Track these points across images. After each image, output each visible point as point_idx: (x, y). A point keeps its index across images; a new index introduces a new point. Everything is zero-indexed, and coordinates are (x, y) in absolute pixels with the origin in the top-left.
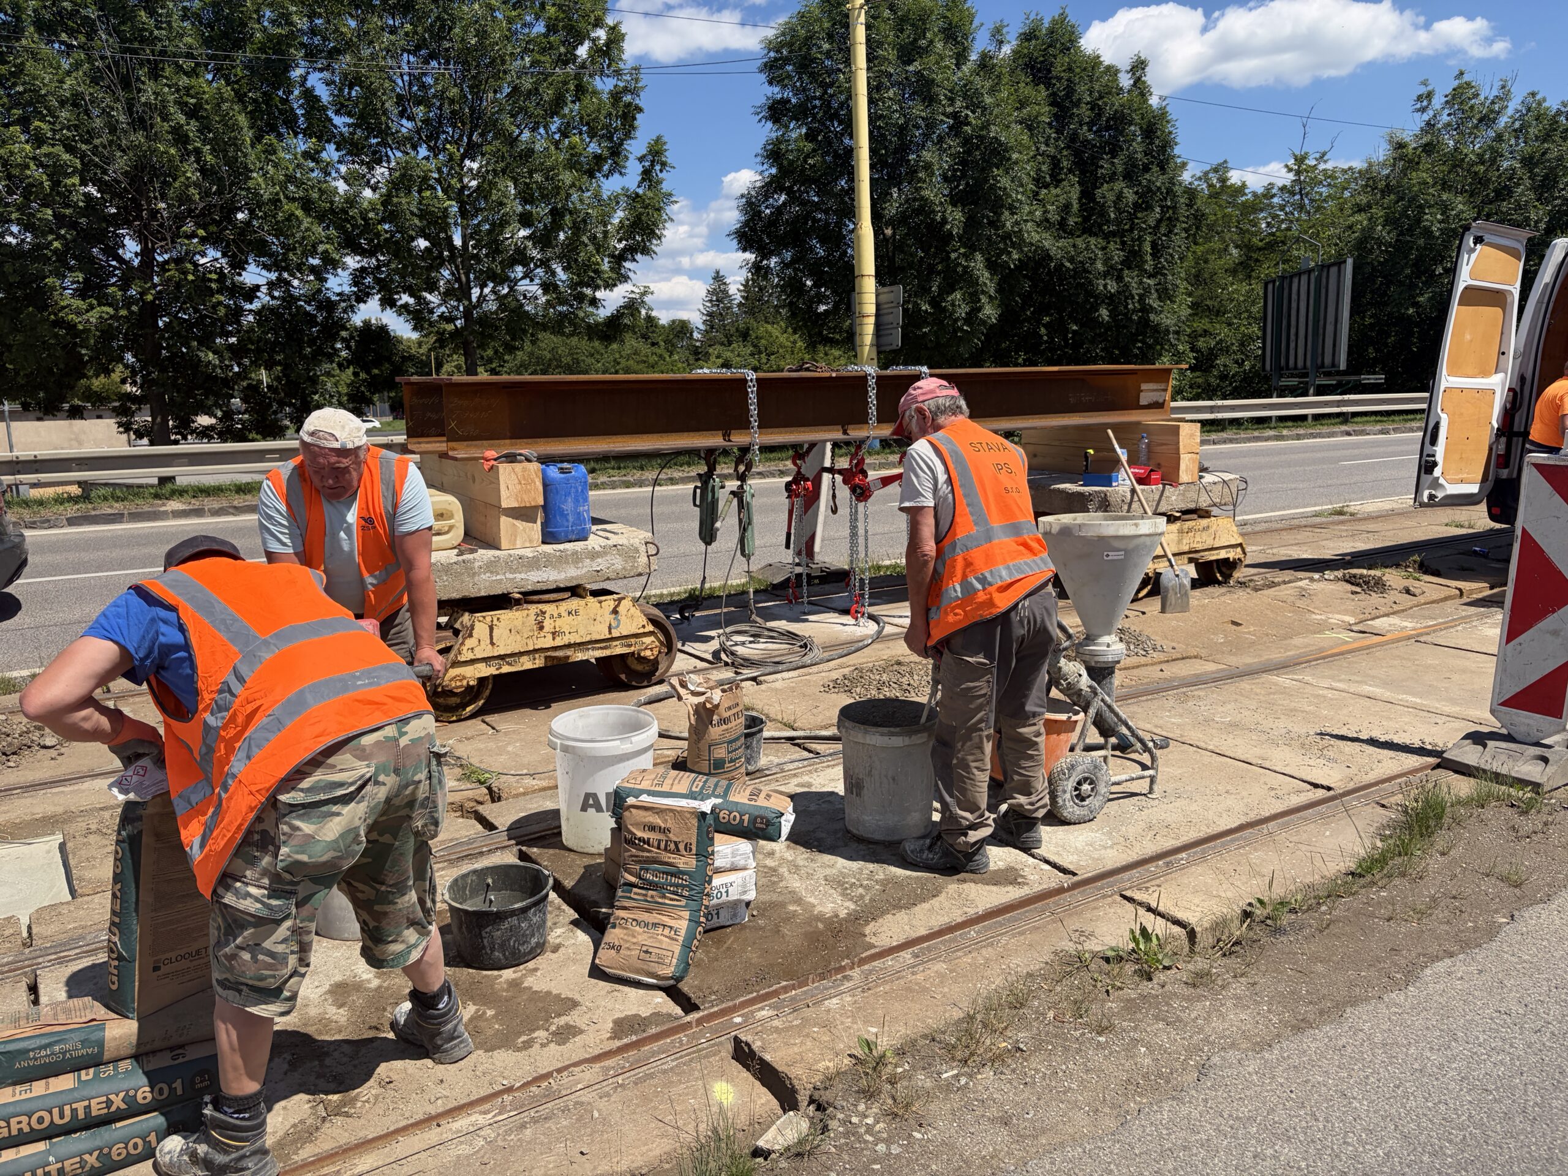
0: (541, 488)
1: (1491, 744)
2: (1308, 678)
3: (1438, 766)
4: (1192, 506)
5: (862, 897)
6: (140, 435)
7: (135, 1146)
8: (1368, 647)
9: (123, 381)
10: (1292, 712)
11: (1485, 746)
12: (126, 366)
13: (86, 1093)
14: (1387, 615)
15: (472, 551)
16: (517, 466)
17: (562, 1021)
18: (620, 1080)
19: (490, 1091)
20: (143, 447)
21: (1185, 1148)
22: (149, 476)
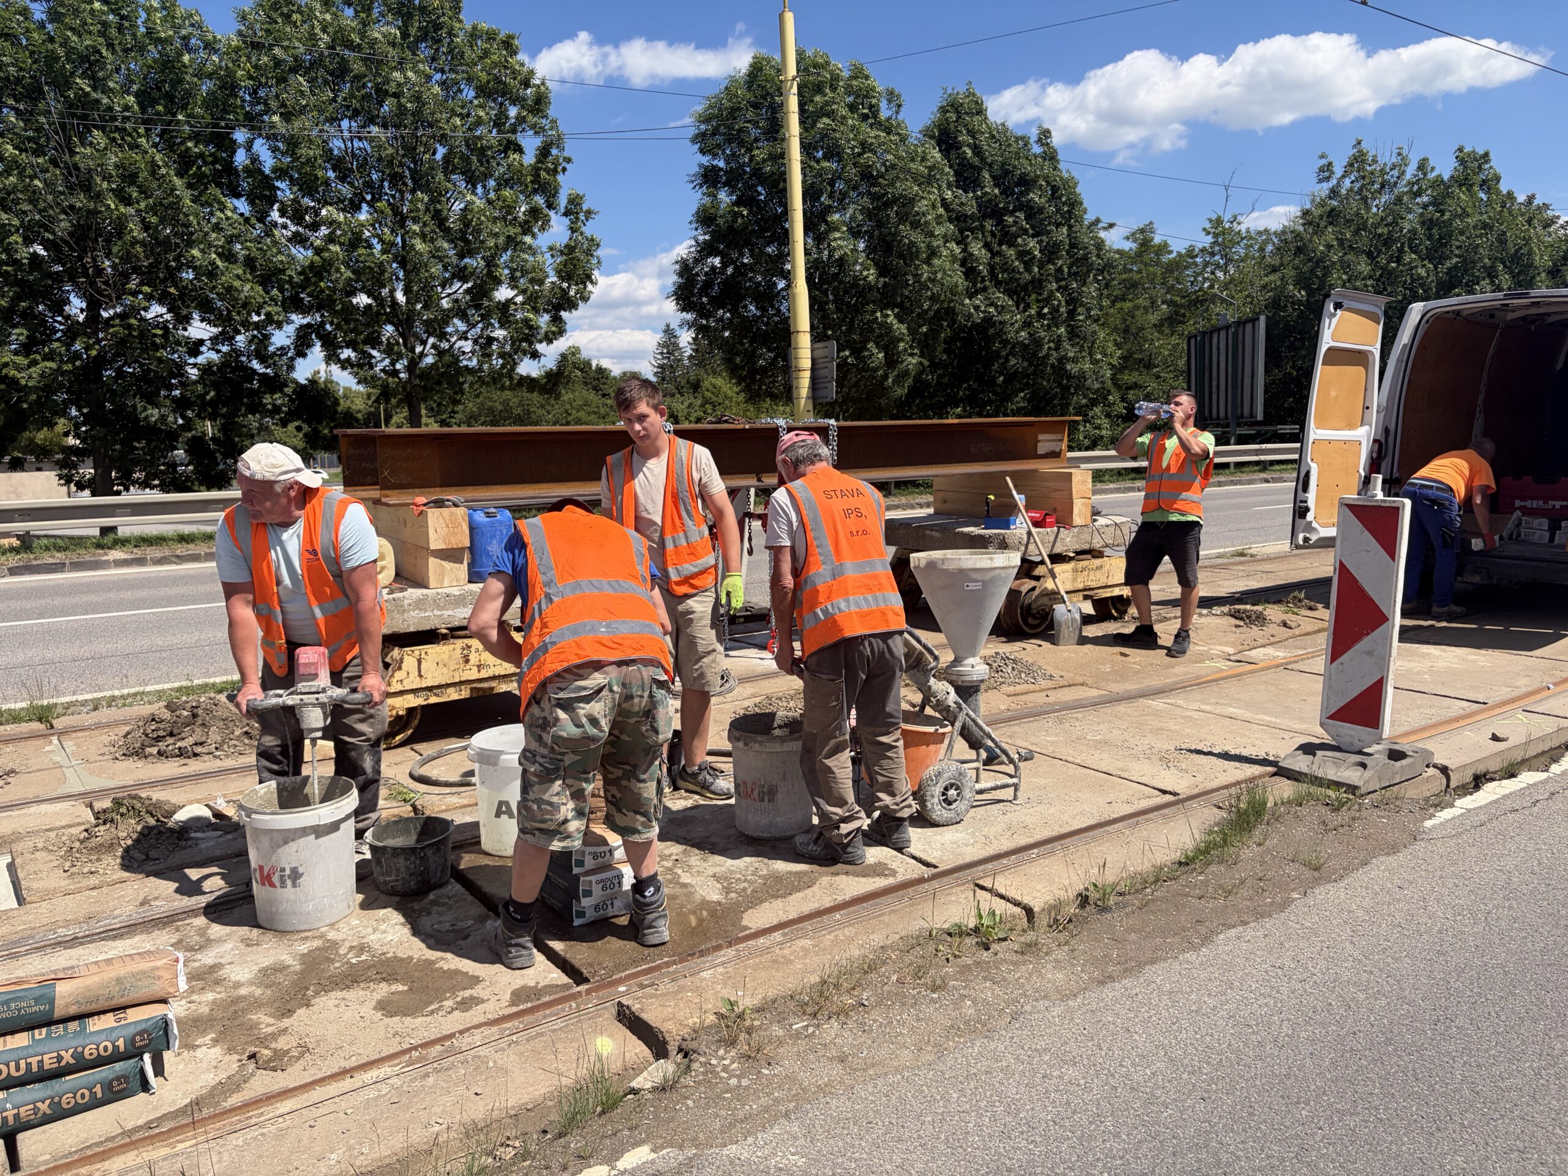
0: (467, 531)
1: (1319, 753)
2: (1180, 702)
3: (1275, 774)
4: (1086, 547)
5: (744, 889)
6: (81, 487)
7: (83, 1096)
8: (1240, 675)
9: (66, 434)
10: (1157, 731)
11: (1314, 755)
12: (71, 419)
13: (39, 1049)
14: (1264, 646)
15: (402, 590)
16: (445, 511)
17: (467, 993)
18: (514, 1038)
19: (399, 1049)
20: (85, 498)
21: (987, 1073)
22: (90, 528)
